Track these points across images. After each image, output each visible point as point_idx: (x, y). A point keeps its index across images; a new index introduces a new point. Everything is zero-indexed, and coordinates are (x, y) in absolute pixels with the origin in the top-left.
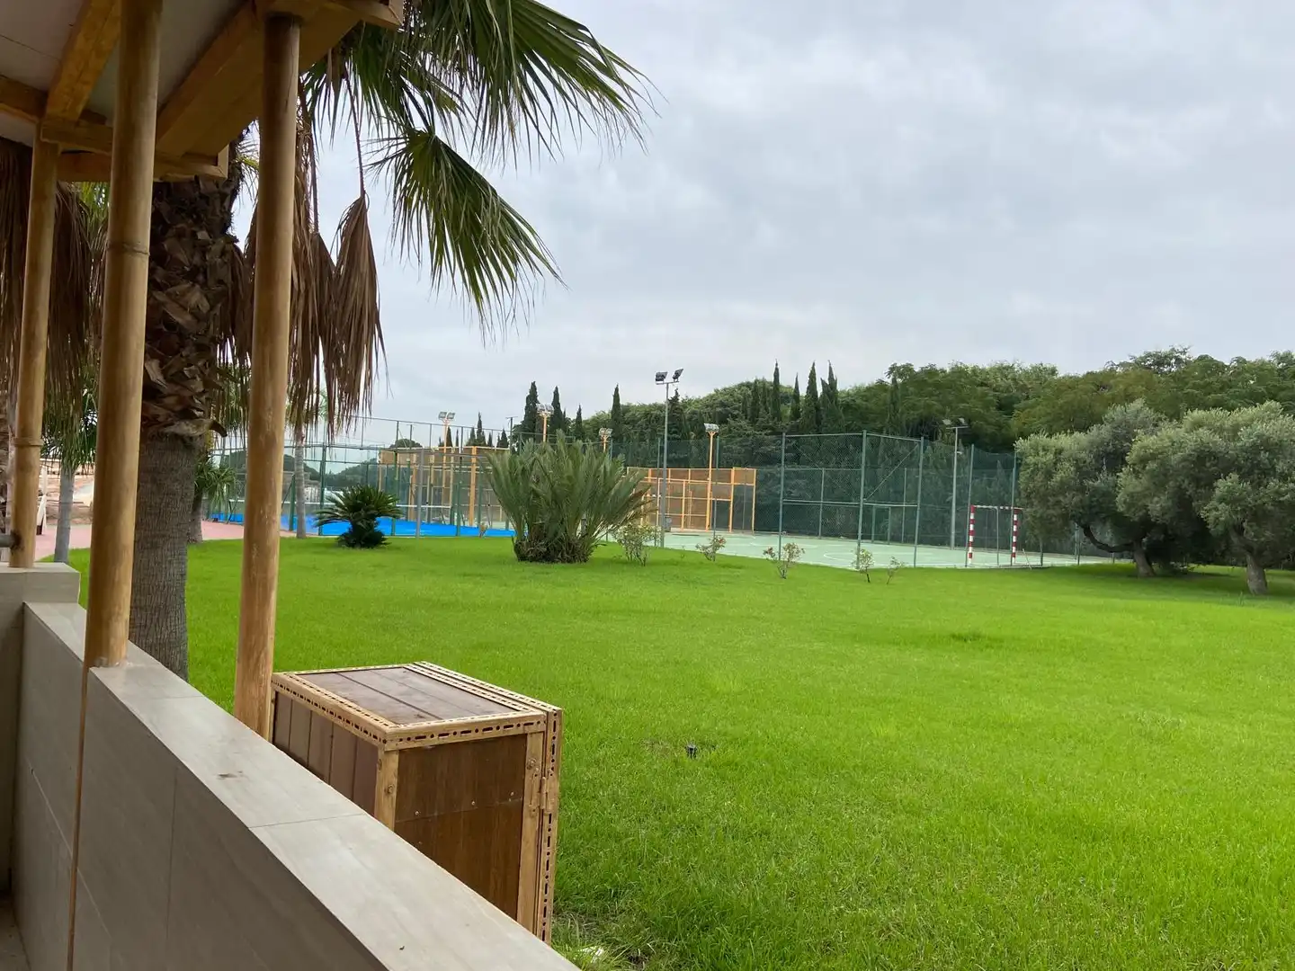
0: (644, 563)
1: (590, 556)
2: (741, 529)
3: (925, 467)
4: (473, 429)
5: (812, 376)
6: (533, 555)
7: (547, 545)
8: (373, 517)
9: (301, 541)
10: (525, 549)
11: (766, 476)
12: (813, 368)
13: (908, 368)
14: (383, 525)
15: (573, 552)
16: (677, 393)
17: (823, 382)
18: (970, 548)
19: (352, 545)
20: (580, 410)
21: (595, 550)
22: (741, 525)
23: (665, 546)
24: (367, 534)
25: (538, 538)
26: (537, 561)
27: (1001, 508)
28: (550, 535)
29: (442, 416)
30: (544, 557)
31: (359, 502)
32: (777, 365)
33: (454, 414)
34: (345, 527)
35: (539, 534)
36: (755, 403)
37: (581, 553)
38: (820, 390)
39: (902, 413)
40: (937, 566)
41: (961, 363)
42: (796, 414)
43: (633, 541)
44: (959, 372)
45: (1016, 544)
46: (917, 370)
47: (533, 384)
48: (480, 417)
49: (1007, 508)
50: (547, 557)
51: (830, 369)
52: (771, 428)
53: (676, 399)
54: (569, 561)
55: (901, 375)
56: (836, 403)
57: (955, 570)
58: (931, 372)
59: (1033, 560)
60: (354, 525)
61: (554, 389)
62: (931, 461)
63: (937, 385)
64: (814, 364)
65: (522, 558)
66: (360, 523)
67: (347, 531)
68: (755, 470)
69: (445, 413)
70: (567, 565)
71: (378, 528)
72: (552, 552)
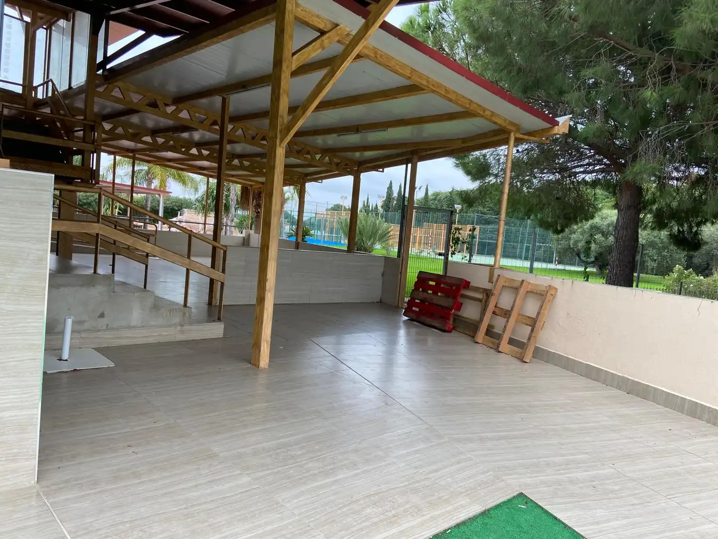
47: (391, 182)
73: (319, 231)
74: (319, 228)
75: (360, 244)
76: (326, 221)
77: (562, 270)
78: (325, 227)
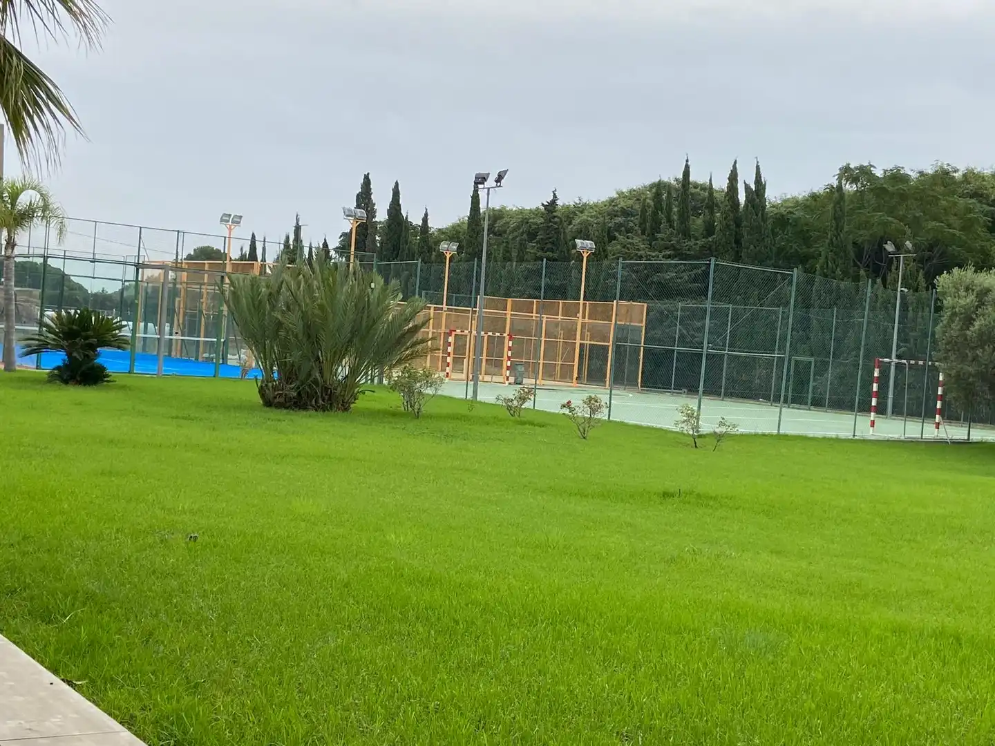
0: (417, 415)
1: (352, 406)
2: (623, 384)
3: (873, 308)
4: (288, 238)
5: (733, 177)
6: (282, 400)
7: (298, 388)
8: (92, 347)
9: (7, 374)
10: (270, 393)
11: (662, 313)
12: (734, 166)
13: (865, 172)
14: (106, 357)
15: (330, 399)
16: (555, 196)
17: (747, 187)
18: (872, 414)
19: (66, 382)
20: (426, 215)
21: (360, 396)
22: (622, 379)
23: (478, 399)
24: (84, 368)
25: (288, 380)
26: (286, 408)
27: (912, 362)
28: (302, 376)
29: (225, 219)
30: (295, 403)
31: (75, 327)
32: (687, 161)
33: (241, 217)
34: (57, 359)
35: (289, 375)
36: (655, 214)
37: (341, 398)
38: (742, 197)
39: (849, 233)
40: (811, 434)
41: (948, 165)
42: (709, 230)
43: (406, 388)
44: (943, 177)
45: (941, 412)
46: (879, 173)
47: (367, 178)
48: (297, 220)
49: (921, 363)
50: (299, 403)
51: (758, 168)
52: (673, 247)
53: (553, 203)
54: (324, 409)
55: (855, 180)
56: (762, 215)
57: (838, 440)
58: (897, 177)
59: (957, 432)
60: (69, 355)
61: (393, 185)
62: (880, 300)
63: (903, 197)
64: (735, 162)
65: (268, 403)
66: (75, 354)
67: (60, 363)
68: (646, 305)
69: (230, 215)
70: (320, 413)
71: (99, 361)
72: (304, 397)
73: (150, 325)
74: (151, 315)
75: (309, 375)
76: (174, 293)
77: (957, 443)
78: (171, 312)
